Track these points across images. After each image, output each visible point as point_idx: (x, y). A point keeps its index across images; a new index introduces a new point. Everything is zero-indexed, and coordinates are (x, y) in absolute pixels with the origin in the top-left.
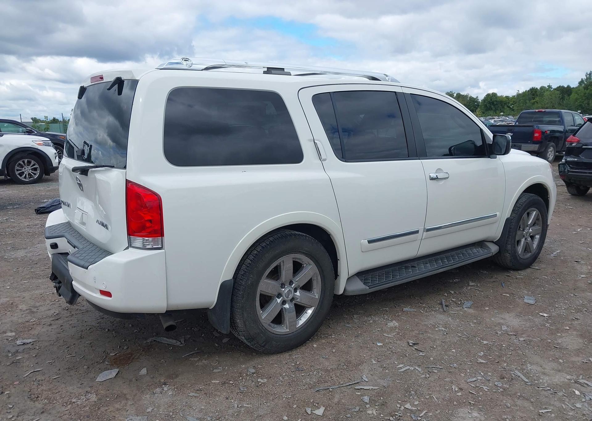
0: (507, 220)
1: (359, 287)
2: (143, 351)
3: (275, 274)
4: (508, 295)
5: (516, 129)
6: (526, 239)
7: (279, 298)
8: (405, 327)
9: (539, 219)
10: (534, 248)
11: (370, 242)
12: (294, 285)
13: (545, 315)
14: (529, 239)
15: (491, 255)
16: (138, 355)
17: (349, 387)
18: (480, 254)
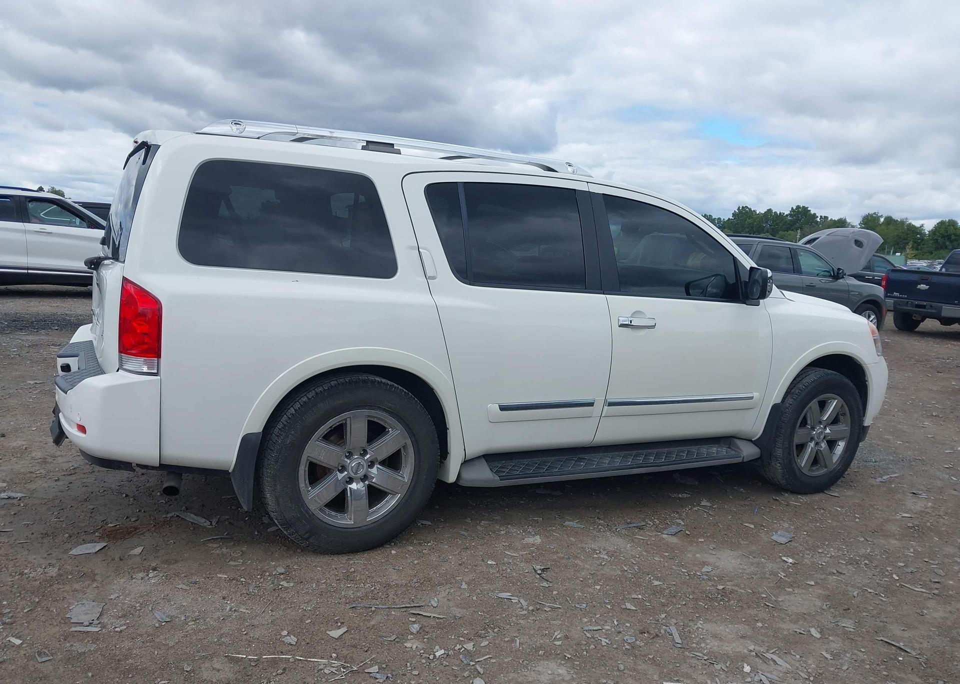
0: (775, 408)
1: (483, 475)
2: (154, 526)
3: (337, 435)
4: (752, 526)
5: (935, 279)
6: (817, 444)
7: (341, 471)
8: (548, 547)
9: (845, 414)
10: (834, 462)
11: (503, 408)
12: (368, 456)
13: (791, 560)
14: (824, 445)
15: (739, 460)
17: (404, 610)
18: (718, 456)
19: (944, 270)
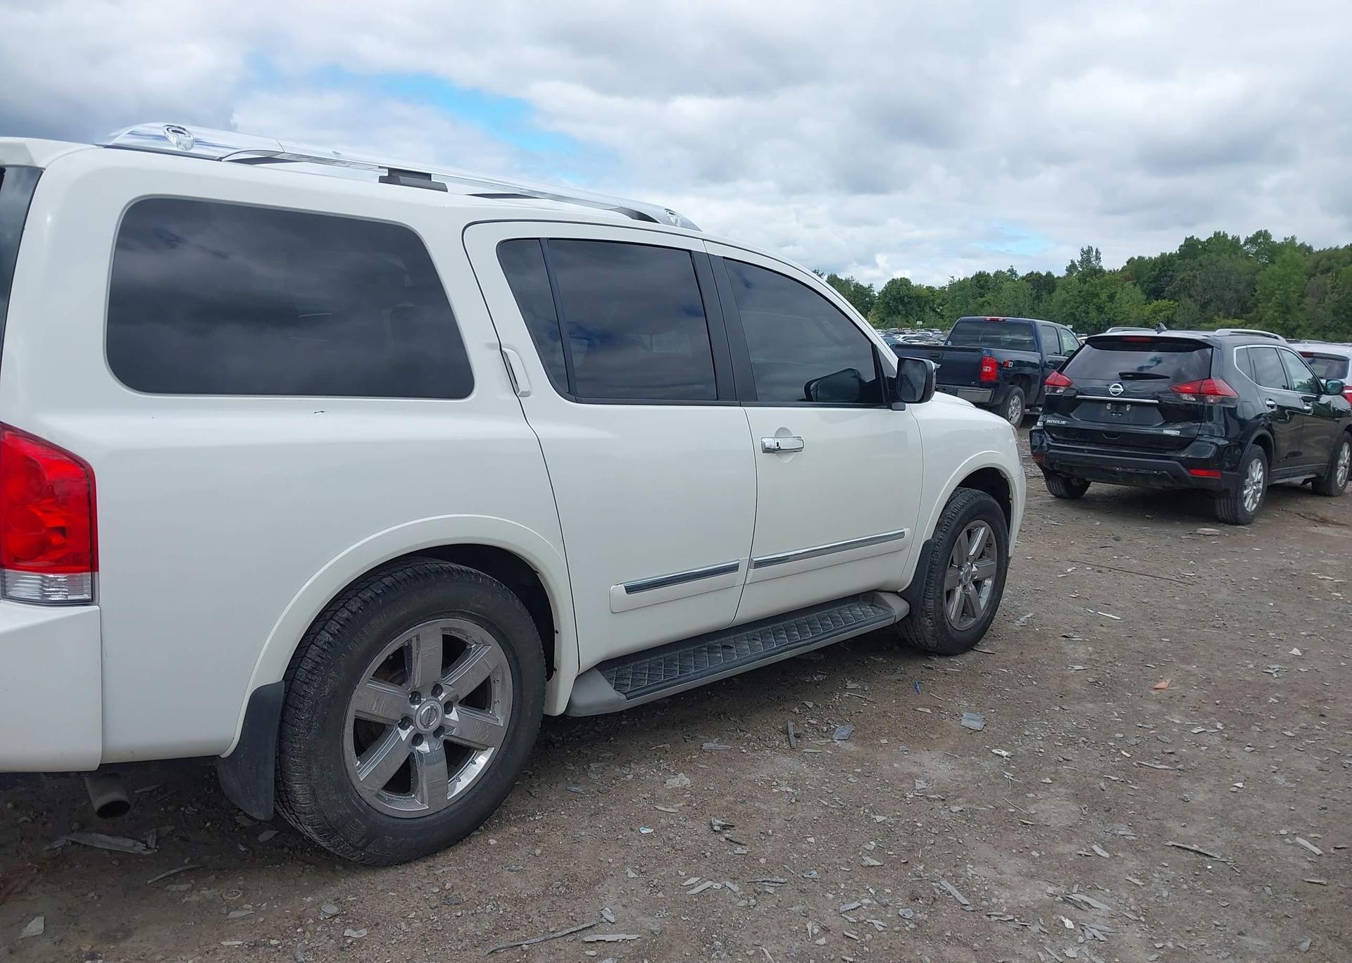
0: (927, 544)
1: (603, 695)
3: (397, 668)
4: (929, 711)
5: (948, 356)
6: (964, 587)
7: (404, 727)
8: (706, 789)
9: (991, 545)
10: (982, 607)
11: (630, 590)
12: (443, 695)
13: (1004, 753)
14: (972, 588)
15: (891, 621)
16: (24, 882)
17: (571, 938)
18: (869, 620)
19: (949, 343)
